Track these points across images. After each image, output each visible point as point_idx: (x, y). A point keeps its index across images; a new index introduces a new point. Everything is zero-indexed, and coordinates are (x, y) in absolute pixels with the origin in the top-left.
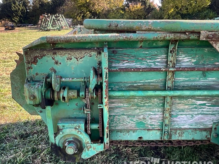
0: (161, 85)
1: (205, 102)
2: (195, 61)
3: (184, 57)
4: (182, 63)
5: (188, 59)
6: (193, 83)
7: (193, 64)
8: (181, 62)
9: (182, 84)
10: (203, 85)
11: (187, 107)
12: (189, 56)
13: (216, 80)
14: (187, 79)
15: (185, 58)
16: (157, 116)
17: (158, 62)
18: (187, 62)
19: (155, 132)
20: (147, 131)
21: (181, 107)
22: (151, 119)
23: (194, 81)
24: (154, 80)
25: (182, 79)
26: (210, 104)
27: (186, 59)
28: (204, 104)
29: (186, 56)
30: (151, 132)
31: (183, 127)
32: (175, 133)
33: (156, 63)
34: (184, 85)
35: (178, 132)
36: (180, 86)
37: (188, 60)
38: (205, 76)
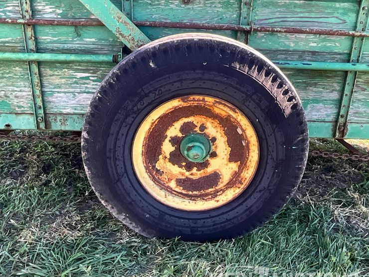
0: (20, 47)
1: (87, 75)
2: (61, 11)
3: (44, 6)
4: (44, 14)
5: (50, 8)
6: (66, 46)
7: (59, 17)
8: (41, 13)
9: (50, 46)
10: (80, 49)
11: (63, 81)
12: (51, 4)
13: (97, 42)
14: (55, 39)
15: (47, 7)
16: (25, 94)
17: (10, 11)
18: (51, 12)
19: (27, 117)
20: (14, 116)
21: (57, 81)
22: (17, 97)
23: (65, 42)
24: (10, 39)
25: (48, 38)
26: (95, 78)
27: (48, 9)
28: (87, 78)
29: (47, 5)
30: (21, 117)
31: (64, 111)
32: (55, 120)
33: (8, 14)
34: (53, 47)
35: (59, 118)
36: (48, 49)
37: (51, 10)
38: (79, 35)
